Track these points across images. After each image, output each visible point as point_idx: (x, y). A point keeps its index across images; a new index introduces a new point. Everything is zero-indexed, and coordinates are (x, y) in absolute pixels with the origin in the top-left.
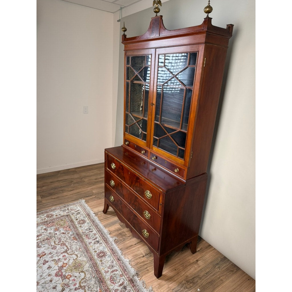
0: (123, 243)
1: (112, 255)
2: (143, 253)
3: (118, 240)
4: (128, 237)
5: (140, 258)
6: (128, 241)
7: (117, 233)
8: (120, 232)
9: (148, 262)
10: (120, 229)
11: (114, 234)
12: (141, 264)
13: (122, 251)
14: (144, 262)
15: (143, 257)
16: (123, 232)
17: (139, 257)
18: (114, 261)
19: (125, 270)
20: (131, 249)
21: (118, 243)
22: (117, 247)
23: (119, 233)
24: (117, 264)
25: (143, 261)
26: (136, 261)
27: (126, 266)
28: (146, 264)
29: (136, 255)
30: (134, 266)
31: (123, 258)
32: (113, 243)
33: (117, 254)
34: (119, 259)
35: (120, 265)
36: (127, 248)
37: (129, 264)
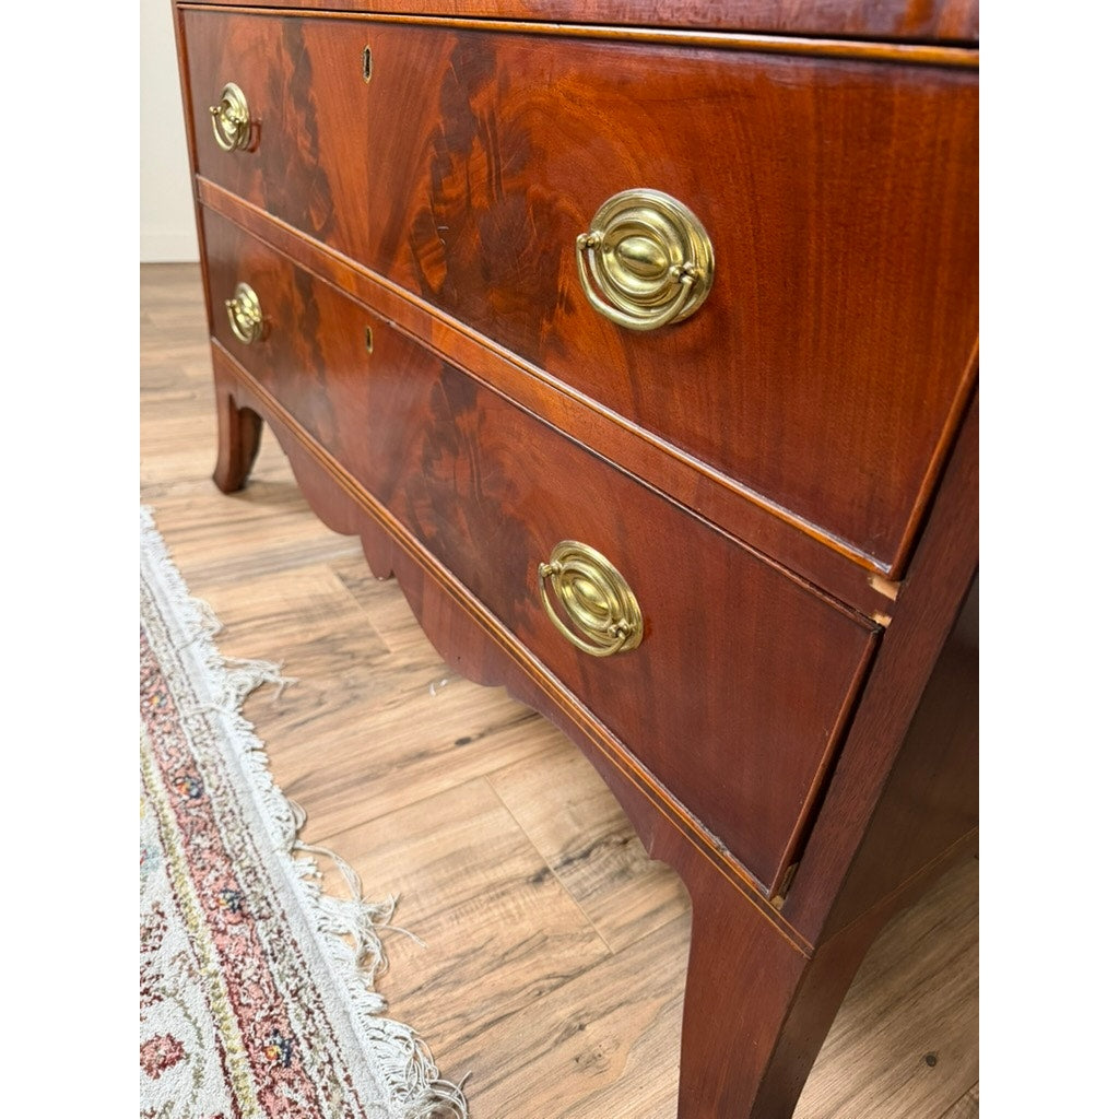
0: (337, 726)
1: (169, 851)
2: (536, 833)
3: (291, 694)
4: (398, 670)
5: (498, 891)
6: (394, 704)
7: (295, 632)
8: (326, 627)
9: (598, 947)
10: (331, 609)
11: (266, 642)
12: (503, 978)
13: (304, 802)
14: (540, 943)
15: (539, 878)
16: (362, 632)
17: (490, 887)
18: (173, 922)
19: (288, 1048)
20: (413, 793)
21: (279, 726)
22: (260, 757)
23: (320, 641)
24: (201, 960)
25: (527, 927)
26: (451, 935)
27: (307, 996)
28: (567, 978)
29: (454, 857)
30: (408, 1004)
31: (300, 888)
32: (228, 718)
33: (229, 841)
34: (238, 894)
35: (235, 982)
36: (367, 779)
37: (365, 957)
